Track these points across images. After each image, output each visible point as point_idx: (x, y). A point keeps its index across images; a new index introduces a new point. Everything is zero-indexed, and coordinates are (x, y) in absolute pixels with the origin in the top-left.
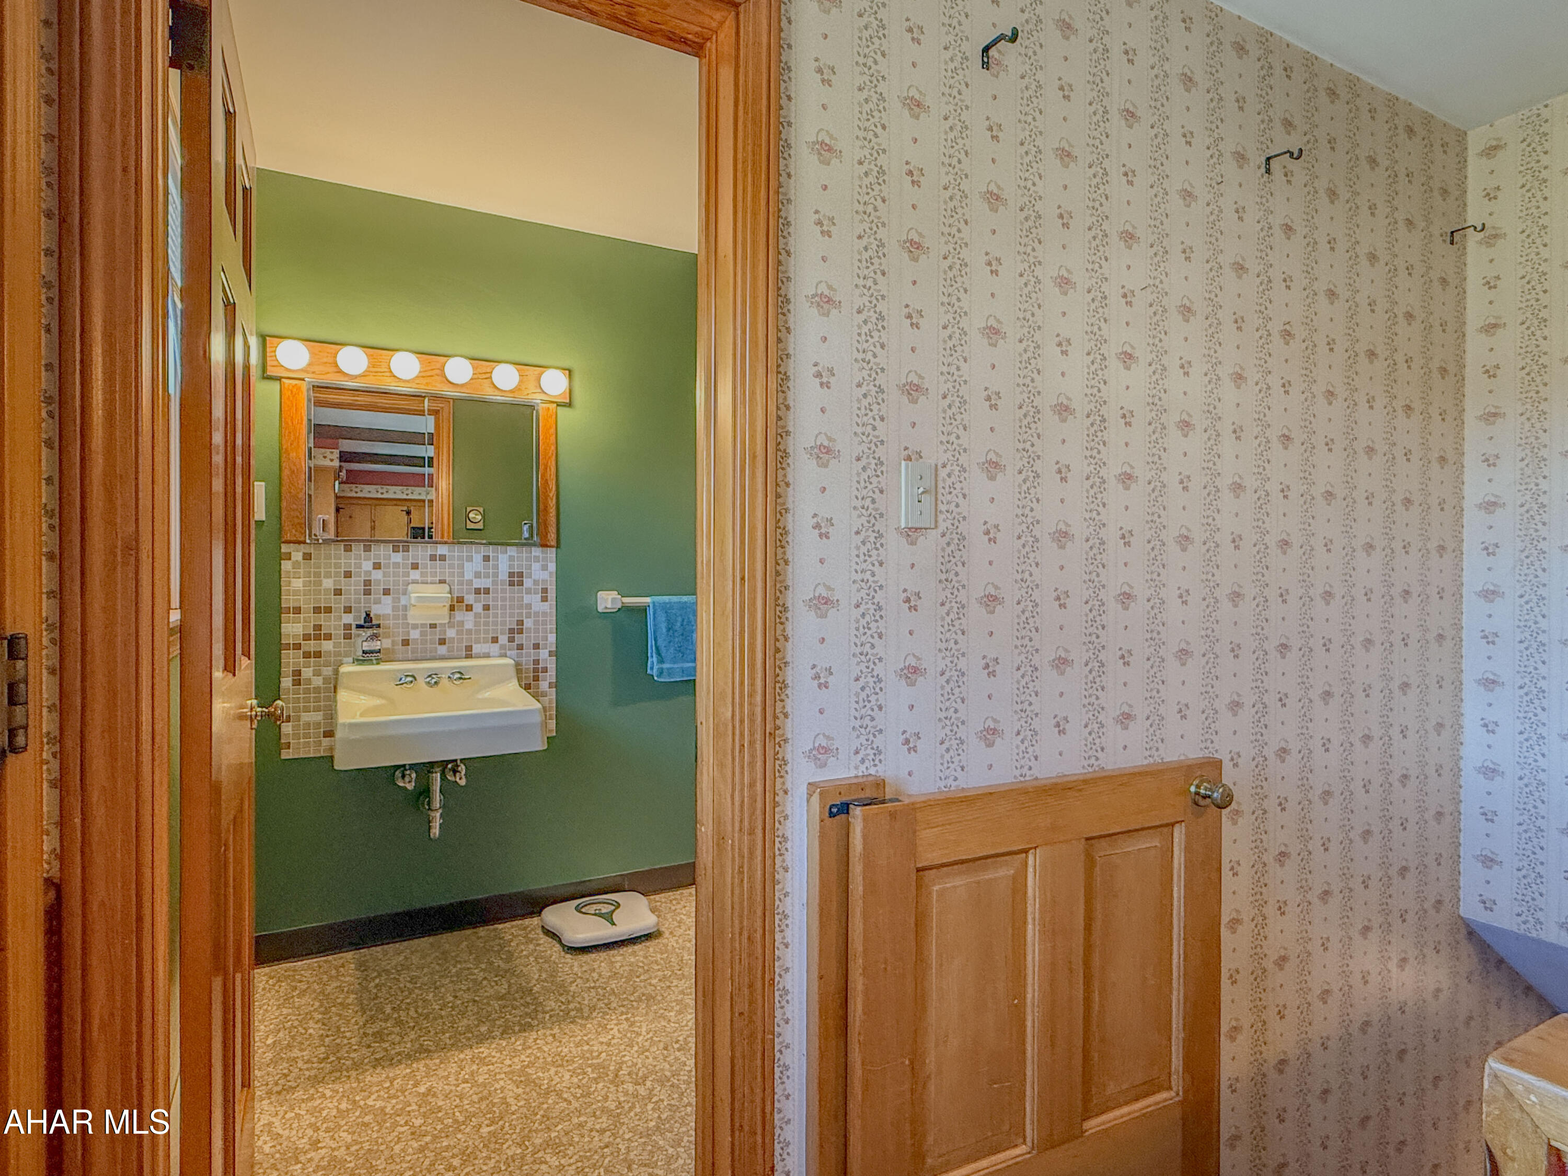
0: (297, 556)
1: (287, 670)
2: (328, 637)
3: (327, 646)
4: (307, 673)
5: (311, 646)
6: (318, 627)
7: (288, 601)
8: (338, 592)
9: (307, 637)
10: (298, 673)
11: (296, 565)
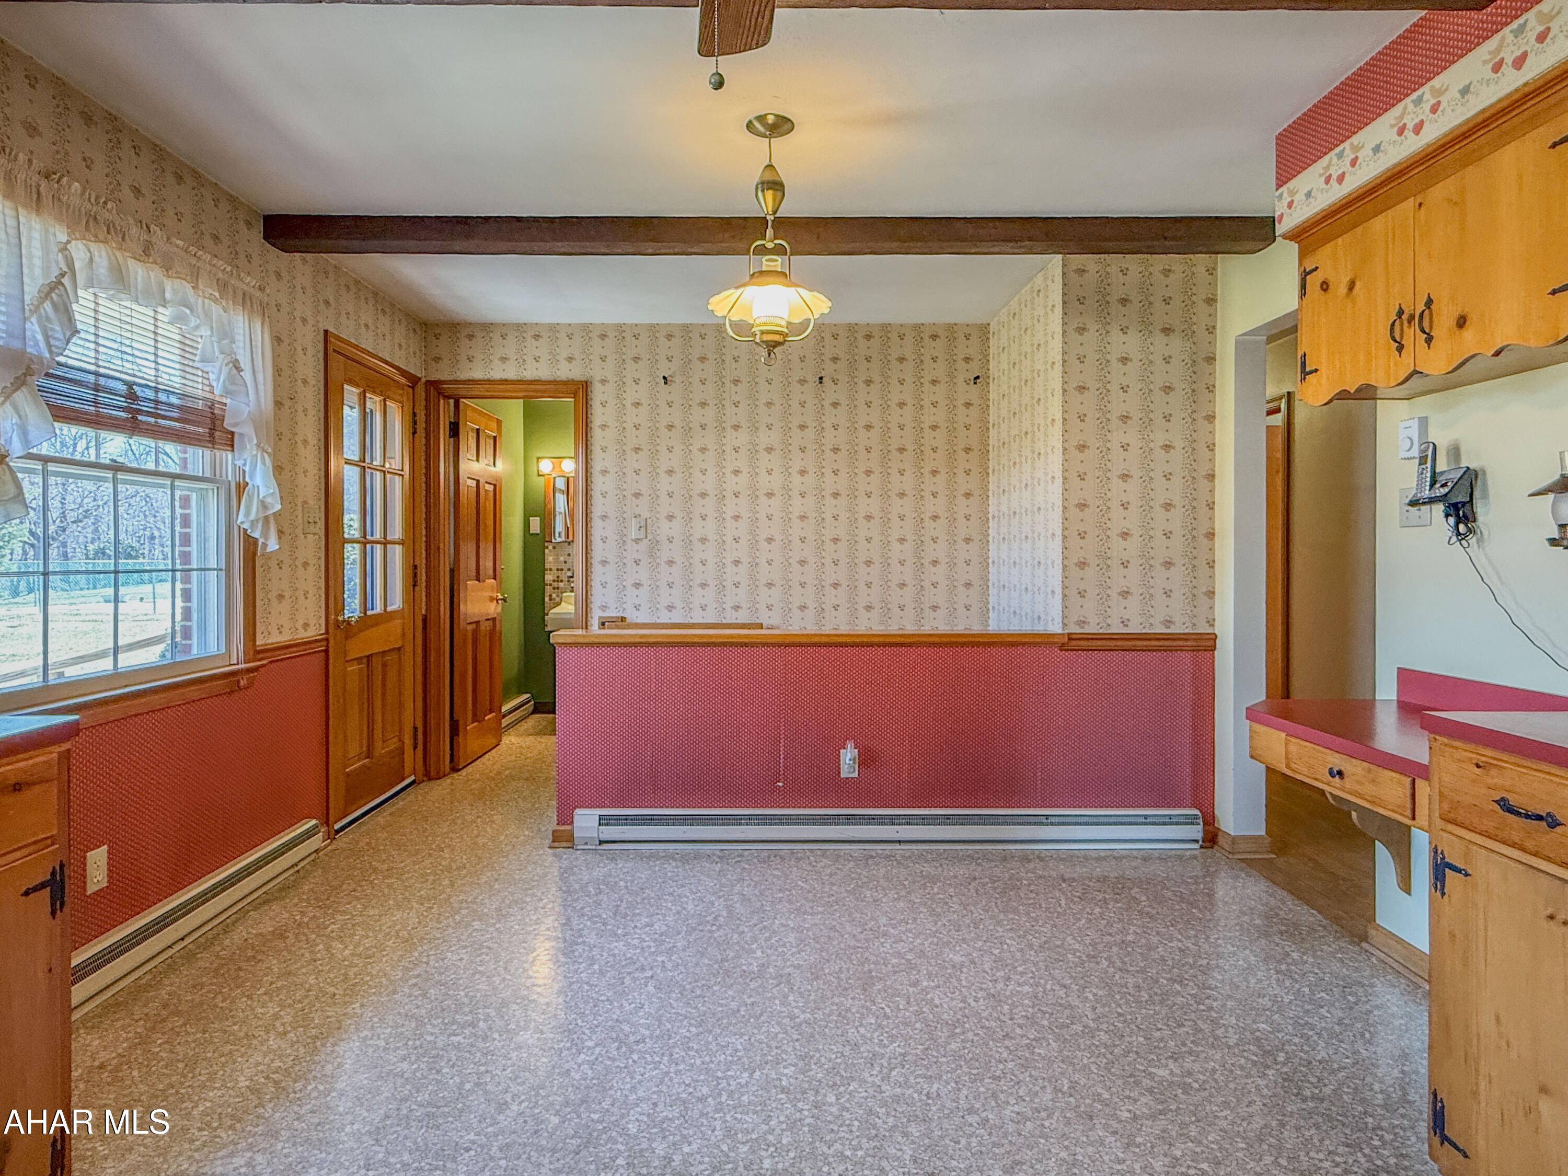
0: (550, 547)
1: (547, 594)
2: (562, 581)
3: (561, 585)
4: (554, 596)
5: (555, 584)
6: (558, 577)
7: (547, 566)
8: (565, 562)
9: (554, 581)
10: (551, 596)
11: (550, 551)
